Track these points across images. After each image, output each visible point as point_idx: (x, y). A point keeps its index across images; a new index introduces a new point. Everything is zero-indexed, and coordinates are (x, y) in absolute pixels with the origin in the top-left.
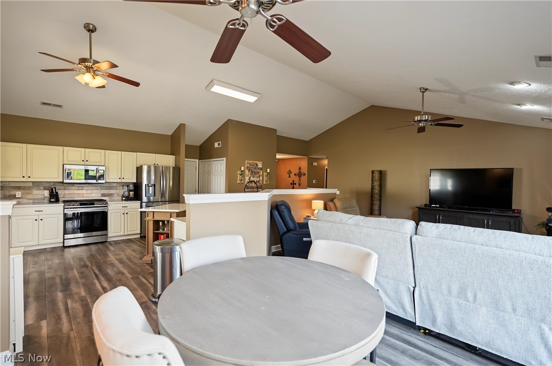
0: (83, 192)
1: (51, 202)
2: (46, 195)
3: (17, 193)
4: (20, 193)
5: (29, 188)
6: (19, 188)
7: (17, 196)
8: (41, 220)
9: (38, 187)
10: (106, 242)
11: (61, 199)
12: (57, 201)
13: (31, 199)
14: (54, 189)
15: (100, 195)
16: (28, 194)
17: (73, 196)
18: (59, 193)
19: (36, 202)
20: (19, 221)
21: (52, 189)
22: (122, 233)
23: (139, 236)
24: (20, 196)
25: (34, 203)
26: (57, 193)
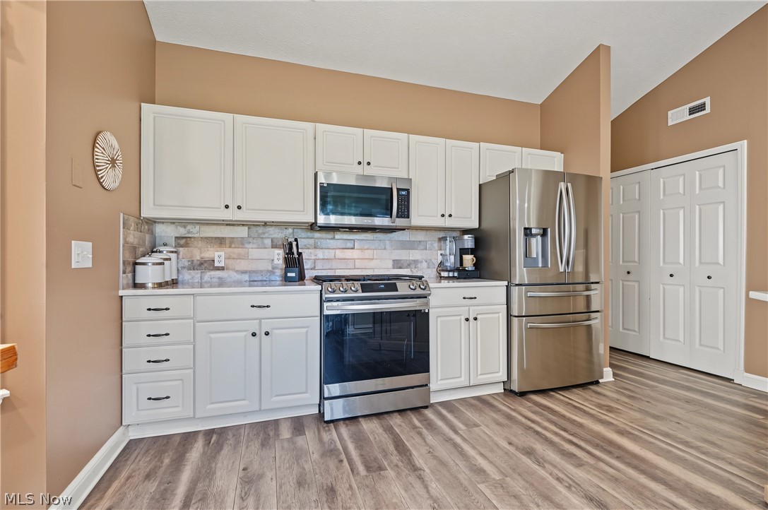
0: (354, 254)
1: (287, 280)
2: (276, 262)
3: (217, 254)
4: (222, 254)
5: (242, 242)
6: (220, 242)
7: (217, 264)
8: (267, 334)
9: (259, 241)
10: (426, 407)
11: (309, 274)
12: (301, 278)
13: (244, 272)
14: (294, 243)
15: (390, 264)
16: (239, 257)
17: (334, 264)
18: (304, 256)
19: (257, 279)
20: (212, 335)
21: (291, 244)
22: (462, 381)
23: (499, 389)
24: (222, 264)
25: (252, 283)
26: (299, 254)
